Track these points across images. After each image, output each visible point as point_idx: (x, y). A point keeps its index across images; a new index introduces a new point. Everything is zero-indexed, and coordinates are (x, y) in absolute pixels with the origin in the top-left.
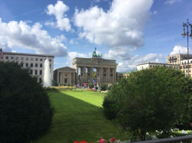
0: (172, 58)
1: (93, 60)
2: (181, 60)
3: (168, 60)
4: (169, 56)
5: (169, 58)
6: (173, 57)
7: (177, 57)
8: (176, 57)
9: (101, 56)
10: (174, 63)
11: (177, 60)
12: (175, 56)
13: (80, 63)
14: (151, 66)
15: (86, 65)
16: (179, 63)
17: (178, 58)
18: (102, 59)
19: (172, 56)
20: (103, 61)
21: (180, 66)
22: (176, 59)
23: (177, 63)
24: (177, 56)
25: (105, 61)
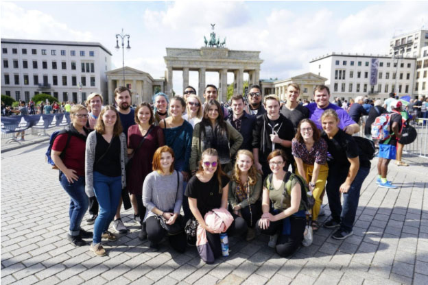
0: (400, 41)
1: (204, 53)
2: (421, 46)
3: (391, 48)
4: (394, 38)
5: (394, 43)
6: (403, 39)
7: (413, 38)
8: (410, 39)
9: (224, 43)
10: (405, 55)
11: (412, 47)
12: (409, 37)
13: (175, 60)
14: (337, 63)
15: (189, 64)
16: (417, 54)
17: (415, 41)
18: (226, 49)
19: (401, 38)
20: (227, 55)
21: (418, 60)
22: (410, 43)
23: (411, 55)
24: (414, 35)
25: (233, 55)
